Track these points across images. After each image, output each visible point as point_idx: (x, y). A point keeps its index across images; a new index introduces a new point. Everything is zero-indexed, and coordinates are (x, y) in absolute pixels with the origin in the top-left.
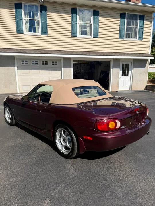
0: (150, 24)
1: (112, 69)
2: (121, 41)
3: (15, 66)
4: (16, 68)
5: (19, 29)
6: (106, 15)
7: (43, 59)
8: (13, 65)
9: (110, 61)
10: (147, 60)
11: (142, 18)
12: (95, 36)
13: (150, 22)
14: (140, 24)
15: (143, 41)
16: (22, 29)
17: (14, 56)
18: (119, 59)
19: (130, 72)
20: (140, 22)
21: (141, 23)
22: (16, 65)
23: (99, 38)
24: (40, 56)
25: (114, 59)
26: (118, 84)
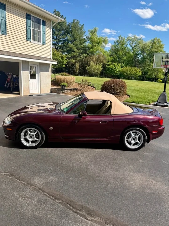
0: (49, 30)
1: (22, 72)
2: (28, 42)
6: (11, 11)
9: (18, 63)
10: (49, 64)
11: (44, 23)
12: (2, 32)
13: (49, 29)
14: (42, 29)
15: (45, 45)
18: (28, 62)
19: (37, 75)
20: (42, 27)
21: (44, 28)
23: (7, 36)
25: (23, 61)
26: (29, 88)
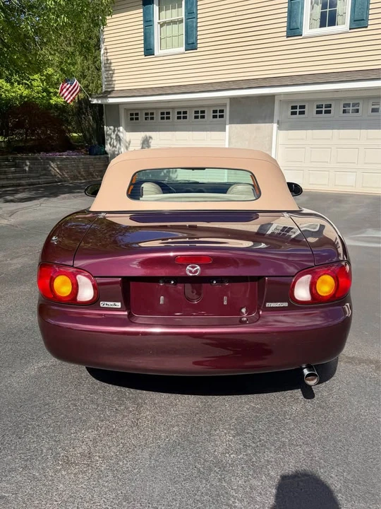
3: (272, 122)
4: (275, 126)
5: (294, 25)
7: (345, 99)
8: (268, 118)
16: (301, 23)
17: (272, 97)
22: (276, 119)
24: (337, 91)
